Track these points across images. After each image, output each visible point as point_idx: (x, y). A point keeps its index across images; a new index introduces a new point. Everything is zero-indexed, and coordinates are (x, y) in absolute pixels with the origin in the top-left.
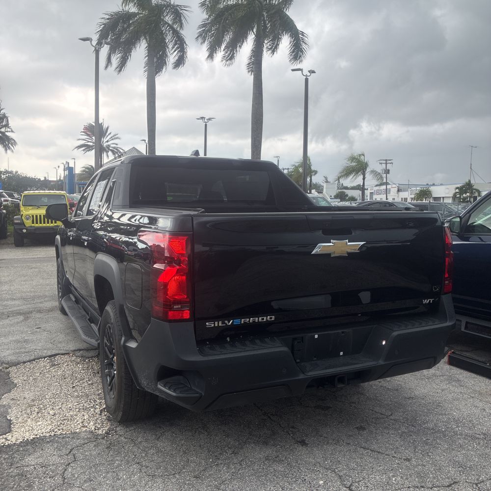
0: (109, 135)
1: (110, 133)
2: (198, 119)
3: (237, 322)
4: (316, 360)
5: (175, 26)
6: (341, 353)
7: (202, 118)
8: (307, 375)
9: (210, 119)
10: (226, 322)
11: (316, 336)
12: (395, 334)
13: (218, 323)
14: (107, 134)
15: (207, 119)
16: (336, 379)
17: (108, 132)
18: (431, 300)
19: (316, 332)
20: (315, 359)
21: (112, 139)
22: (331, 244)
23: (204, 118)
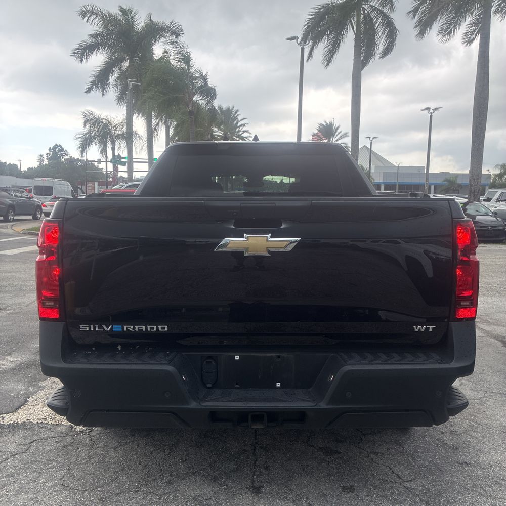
0: (339, 133)
1: (340, 132)
2: (422, 110)
3: (117, 328)
4: (237, 388)
5: (386, 10)
6: (278, 385)
7: (427, 109)
8: (202, 406)
9: (436, 109)
10: (104, 326)
11: (237, 358)
12: (348, 368)
13: (94, 328)
14: (337, 133)
15: (433, 110)
16: (250, 417)
17: (338, 131)
18: (431, 328)
19: (237, 352)
20: (237, 386)
21: (341, 138)
22: (245, 239)
23: (430, 108)
